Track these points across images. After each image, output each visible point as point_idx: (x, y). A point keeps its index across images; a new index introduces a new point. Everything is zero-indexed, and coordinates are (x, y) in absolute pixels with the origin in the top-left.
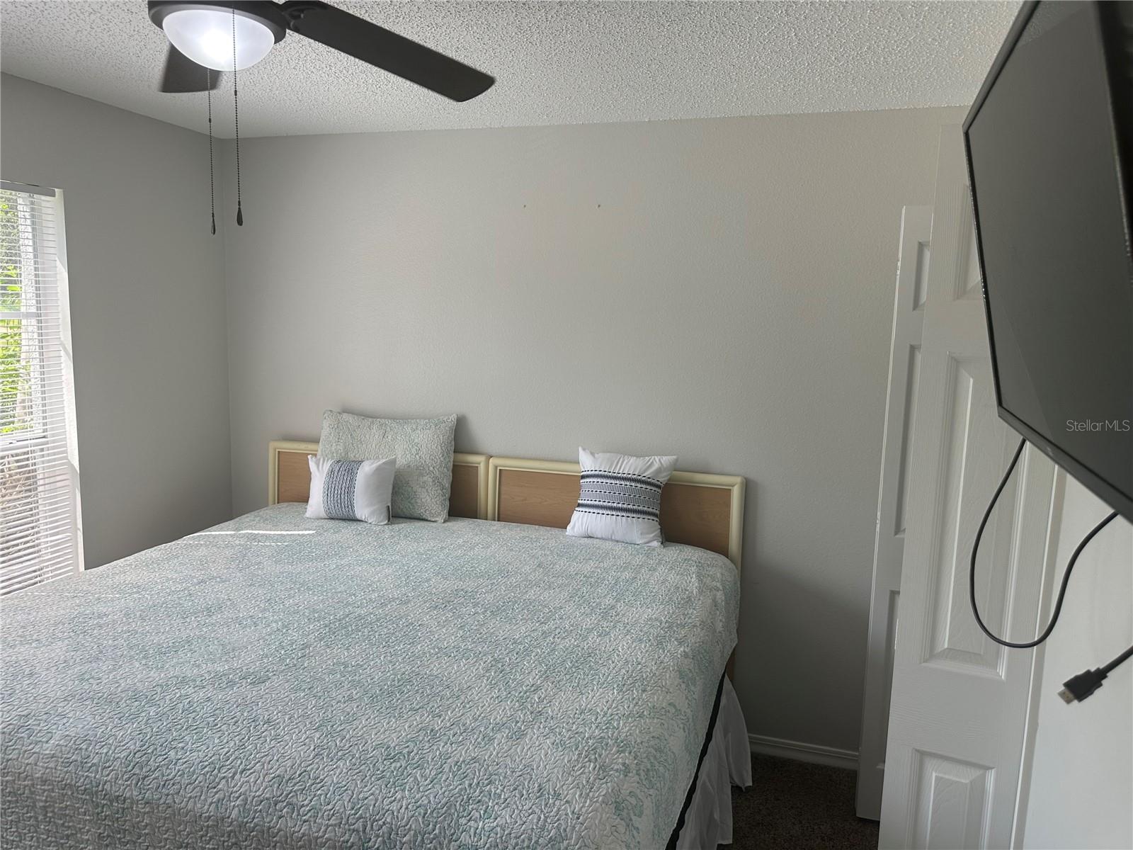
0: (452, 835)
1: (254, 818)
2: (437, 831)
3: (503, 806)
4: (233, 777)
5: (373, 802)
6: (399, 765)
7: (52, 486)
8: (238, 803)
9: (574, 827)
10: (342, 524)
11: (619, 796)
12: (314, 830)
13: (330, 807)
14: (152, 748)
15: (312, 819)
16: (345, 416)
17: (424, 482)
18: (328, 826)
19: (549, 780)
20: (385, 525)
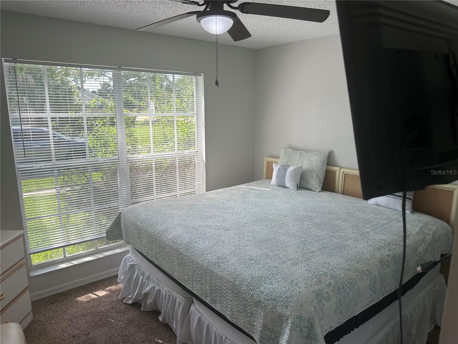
0: (258, 286)
1: (210, 267)
2: (254, 284)
3: (277, 282)
4: (207, 254)
5: (240, 271)
6: (252, 262)
7: (199, 167)
8: (207, 262)
9: (297, 295)
10: (282, 188)
11: (320, 292)
12: (223, 274)
13: (228, 269)
14: (192, 242)
15: (223, 271)
16: (289, 149)
17: (313, 176)
18: (226, 274)
19: (297, 279)
20: (296, 190)
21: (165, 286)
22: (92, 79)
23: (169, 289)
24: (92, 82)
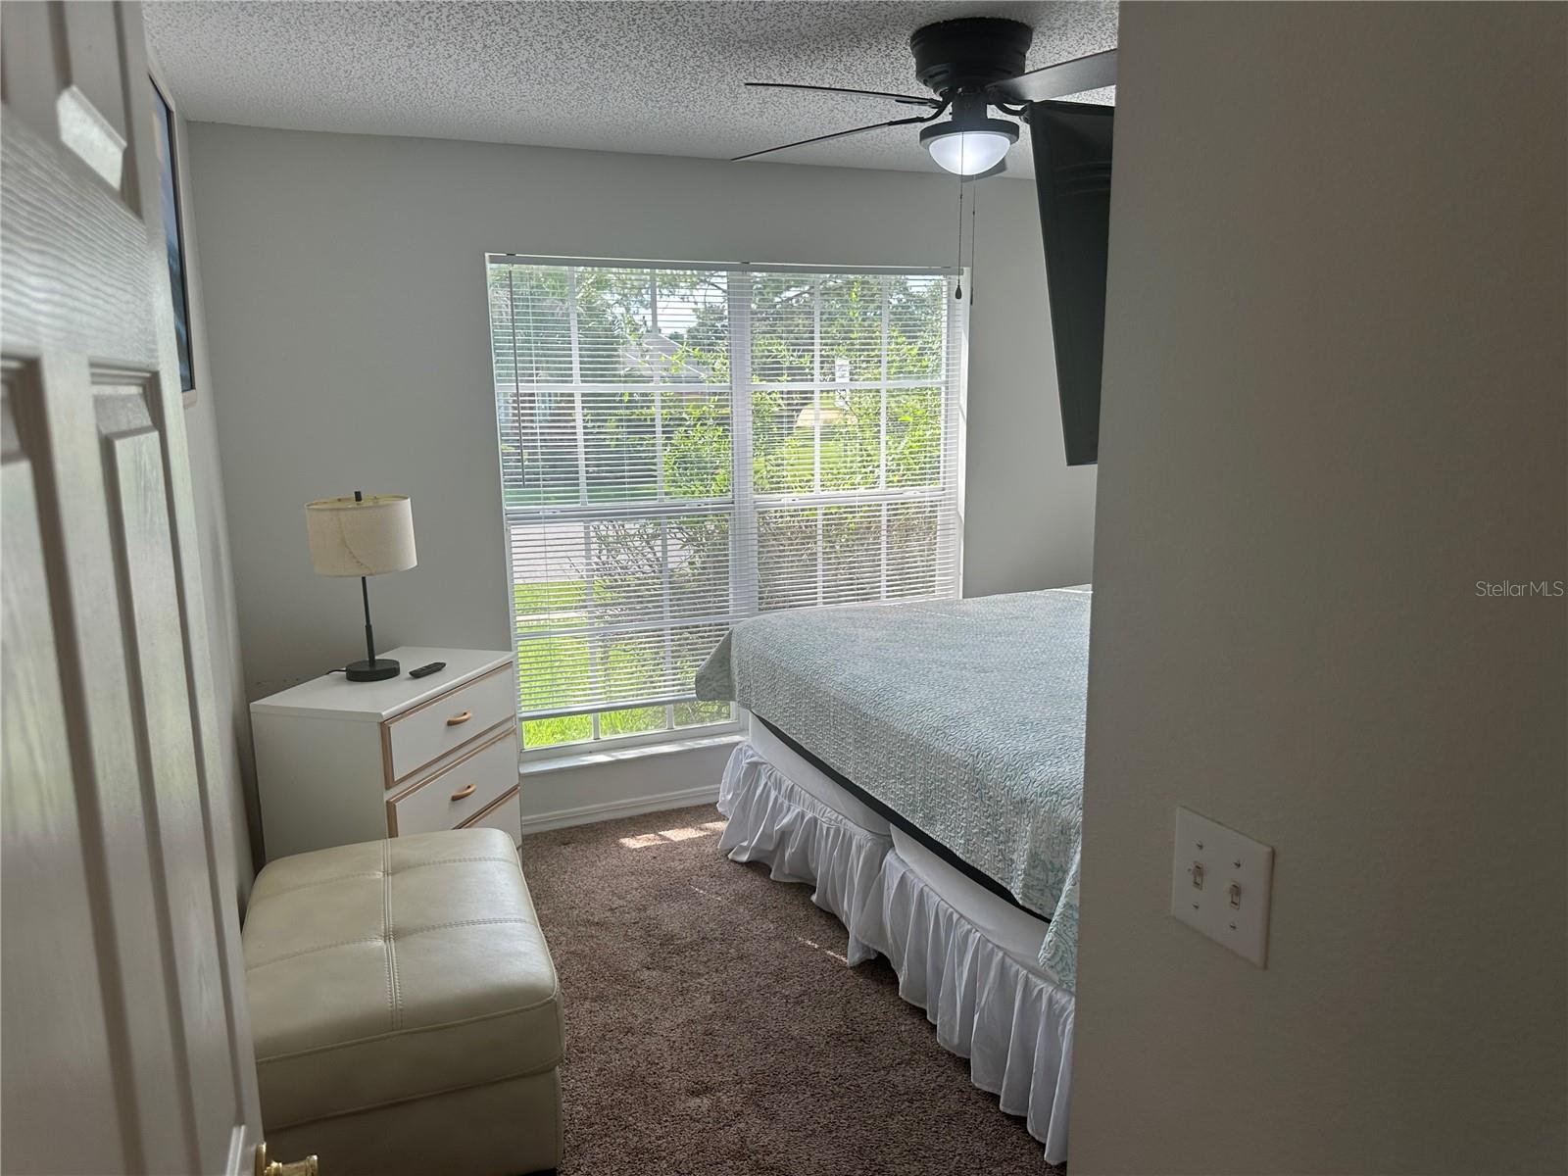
0: (1026, 770)
1: (923, 737)
2: (1017, 766)
7: (945, 533)
8: (918, 727)
12: (952, 751)
13: (965, 738)
14: (890, 687)
15: (953, 744)
18: (960, 749)
21: (829, 810)
22: (672, 297)
23: (836, 815)
24: (671, 305)
